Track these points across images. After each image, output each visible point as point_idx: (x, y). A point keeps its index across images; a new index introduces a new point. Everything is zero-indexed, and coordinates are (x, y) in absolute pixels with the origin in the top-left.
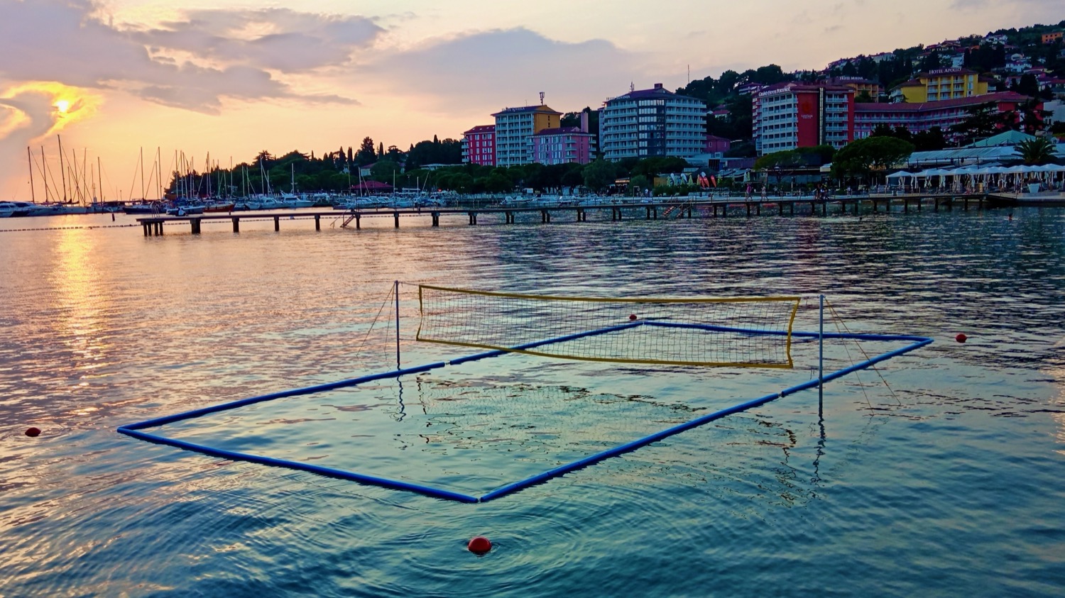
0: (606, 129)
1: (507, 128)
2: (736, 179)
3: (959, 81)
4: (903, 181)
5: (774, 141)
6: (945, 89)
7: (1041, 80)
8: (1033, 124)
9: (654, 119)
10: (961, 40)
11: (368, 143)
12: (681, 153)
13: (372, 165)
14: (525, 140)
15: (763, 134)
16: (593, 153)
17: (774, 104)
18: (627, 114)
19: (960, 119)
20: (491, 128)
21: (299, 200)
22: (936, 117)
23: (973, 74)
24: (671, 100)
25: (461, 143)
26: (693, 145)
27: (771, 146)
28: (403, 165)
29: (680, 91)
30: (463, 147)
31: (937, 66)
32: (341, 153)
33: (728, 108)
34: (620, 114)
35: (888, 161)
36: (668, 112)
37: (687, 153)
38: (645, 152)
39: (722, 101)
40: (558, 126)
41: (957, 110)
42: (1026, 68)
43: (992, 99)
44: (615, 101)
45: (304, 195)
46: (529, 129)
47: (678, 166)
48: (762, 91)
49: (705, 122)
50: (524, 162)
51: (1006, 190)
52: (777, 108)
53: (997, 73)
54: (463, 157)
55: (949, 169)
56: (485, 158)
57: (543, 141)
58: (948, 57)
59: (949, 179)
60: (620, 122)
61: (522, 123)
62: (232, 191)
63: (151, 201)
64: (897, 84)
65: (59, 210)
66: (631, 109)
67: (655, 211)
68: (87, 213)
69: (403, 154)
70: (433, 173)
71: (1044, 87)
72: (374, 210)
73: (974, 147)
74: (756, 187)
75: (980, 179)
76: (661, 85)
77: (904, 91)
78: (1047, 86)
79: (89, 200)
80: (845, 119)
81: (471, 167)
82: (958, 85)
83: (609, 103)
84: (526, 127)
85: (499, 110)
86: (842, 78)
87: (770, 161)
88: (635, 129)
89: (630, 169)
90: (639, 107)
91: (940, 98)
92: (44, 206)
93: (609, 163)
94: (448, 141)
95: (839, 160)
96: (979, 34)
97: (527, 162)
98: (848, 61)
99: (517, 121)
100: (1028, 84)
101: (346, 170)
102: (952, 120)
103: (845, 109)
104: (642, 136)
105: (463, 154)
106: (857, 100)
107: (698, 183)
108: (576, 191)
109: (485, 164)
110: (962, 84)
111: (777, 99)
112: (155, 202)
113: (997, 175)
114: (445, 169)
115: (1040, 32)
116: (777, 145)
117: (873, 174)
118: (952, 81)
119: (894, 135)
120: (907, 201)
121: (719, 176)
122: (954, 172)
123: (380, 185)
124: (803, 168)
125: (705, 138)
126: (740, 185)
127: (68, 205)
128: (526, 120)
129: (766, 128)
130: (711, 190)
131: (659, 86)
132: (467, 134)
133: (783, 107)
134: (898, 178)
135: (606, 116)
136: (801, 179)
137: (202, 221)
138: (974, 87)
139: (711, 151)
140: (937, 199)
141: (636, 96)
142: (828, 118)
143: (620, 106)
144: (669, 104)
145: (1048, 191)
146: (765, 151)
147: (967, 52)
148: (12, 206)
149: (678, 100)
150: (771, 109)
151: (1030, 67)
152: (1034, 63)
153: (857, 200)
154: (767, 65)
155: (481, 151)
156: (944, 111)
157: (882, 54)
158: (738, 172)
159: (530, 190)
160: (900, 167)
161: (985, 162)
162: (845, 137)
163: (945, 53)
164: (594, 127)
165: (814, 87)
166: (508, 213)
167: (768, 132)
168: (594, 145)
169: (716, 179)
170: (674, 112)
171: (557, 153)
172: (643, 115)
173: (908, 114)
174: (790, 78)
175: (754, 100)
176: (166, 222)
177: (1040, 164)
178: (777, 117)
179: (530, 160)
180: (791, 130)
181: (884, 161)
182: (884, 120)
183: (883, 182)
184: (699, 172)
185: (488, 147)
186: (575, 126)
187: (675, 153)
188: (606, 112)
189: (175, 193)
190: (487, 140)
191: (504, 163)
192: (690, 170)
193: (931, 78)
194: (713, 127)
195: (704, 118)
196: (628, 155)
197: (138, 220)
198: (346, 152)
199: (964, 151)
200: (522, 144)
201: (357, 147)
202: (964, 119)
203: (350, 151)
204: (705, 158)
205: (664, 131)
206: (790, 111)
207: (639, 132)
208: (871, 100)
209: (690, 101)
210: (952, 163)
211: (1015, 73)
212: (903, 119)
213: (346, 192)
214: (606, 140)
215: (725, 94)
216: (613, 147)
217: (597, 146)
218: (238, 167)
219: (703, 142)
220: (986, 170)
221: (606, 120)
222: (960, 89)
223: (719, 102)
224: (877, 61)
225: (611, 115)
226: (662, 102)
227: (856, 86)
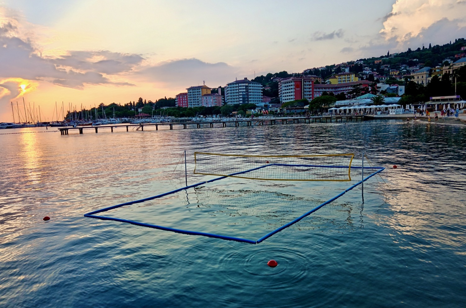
0: (227, 94)
1: (192, 94)
2: (275, 111)
3: (349, 76)
4: (334, 111)
5: (286, 98)
6: (344, 79)
7: (375, 76)
8: (374, 91)
9: (245, 90)
10: (348, 62)
11: (141, 100)
12: (254, 102)
13: (142, 108)
14: (198, 98)
15: (283, 95)
16: (223, 102)
17: (286, 85)
18: (235, 88)
19: (349, 90)
20: (186, 94)
21: (117, 121)
22: (342, 89)
23: (353, 74)
24: (250, 83)
25: (175, 99)
26: (258, 99)
27: (286, 99)
28: (154, 107)
29: (252, 80)
30: (176, 101)
31: (341, 72)
32: (131, 103)
33: (269, 86)
34: (232, 89)
35: (329, 104)
36: (249, 88)
37: (256, 102)
38: (242, 102)
39: (268, 84)
40: (210, 93)
41: (348, 86)
42: (370, 72)
43: (360, 83)
44: (231, 84)
45: (118, 119)
46: (200, 94)
47: (254, 107)
48: (282, 80)
49: (262, 91)
50: (198, 106)
51: (369, 114)
52: (287, 86)
53: (361, 74)
54: (176, 104)
55: (349, 107)
56: (184, 104)
57: (205, 98)
58: (344, 68)
59: (350, 110)
60: (233, 92)
61: (197, 92)
62: (91, 118)
63: (60, 122)
64: (328, 78)
65: (24, 126)
66: (236, 87)
68: (35, 127)
69: (153, 104)
70: (166, 110)
71: (376, 79)
72: (148, 124)
73: (356, 99)
74: (282, 114)
75: (360, 110)
76: (247, 78)
77: (330, 80)
78: (377, 79)
79: (36, 122)
80: (311, 90)
81: (179, 108)
82: (348, 78)
83: (228, 85)
84: (199, 93)
85: (189, 87)
86: (309, 75)
87: (286, 105)
88: (238, 94)
89: (237, 108)
90: (239, 86)
91: (342, 82)
92: (18, 124)
93: (230, 107)
94: (170, 99)
95: (311, 103)
96: (354, 60)
97: (199, 106)
98: (310, 70)
99: (195, 91)
100: (371, 78)
101: (133, 110)
102: (347, 90)
103: (311, 86)
104: (240, 96)
105: (176, 103)
106: (315, 83)
107: (262, 113)
108: (218, 116)
109: (184, 107)
110: (350, 78)
111: (287, 83)
112: (62, 122)
113: (365, 109)
114: (170, 109)
115: (374, 60)
116: (290, 99)
117: (323, 109)
118: (346, 76)
119: (329, 95)
120: (337, 118)
121: (269, 110)
122: (352, 108)
123: (146, 115)
124: (298, 107)
125: (262, 97)
126: (276, 113)
127: (28, 124)
128: (198, 91)
129: (283, 93)
130: (266, 115)
131: (246, 79)
132: (177, 96)
133: (290, 86)
134: (332, 110)
135: (227, 89)
136: (299, 111)
137: (83, 129)
138: (354, 79)
139: (265, 102)
140: (347, 117)
141: (238, 82)
142: (305, 89)
143: (232, 86)
144: (249, 85)
145: (383, 114)
146: (284, 101)
147: (350, 66)
148: (6, 125)
149: (253, 84)
150: (285, 86)
151: (371, 72)
152: (372, 70)
153: (321, 118)
154: (282, 71)
155: (182, 102)
156: (344, 87)
157: (322, 67)
158: (276, 109)
159: (202, 116)
160: (333, 106)
161: (361, 104)
162: (311, 96)
163: (343, 67)
164: (223, 93)
165: (299, 79)
166: (198, 124)
167: (284, 95)
168: (223, 100)
169: (268, 111)
170: (251, 88)
171: (210, 102)
172: (241, 89)
173: (332, 88)
174: (291, 76)
175: (279, 83)
176: (69, 130)
177: (380, 105)
178: (287, 89)
179: (200, 105)
180: (292, 94)
181: (327, 104)
182: (324, 90)
183: (327, 111)
184: (262, 109)
185: (185, 100)
186: (216, 93)
187: (252, 102)
188: (227, 88)
189: (69, 119)
190: (185, 98)
191: (191, 106)
192: (258, 108)
193: (339, 76)
194: (265, 93)
195: (262, 90)
196: (235, 103)
197: (58, 129)
198: (132, 103)
199: (353, 101)
200: (197, 99)
201: (137, 101)
202: (352, 90)
203: (134, 103)
204: (263, 104)
205: (248, 95)
206: (292, 87)
207: (239, 95)
208: (319, 83)
209: (257, 84)
210: (350, 104)
211: (366, 74)
212: (330, 90)
213: (134, 118)
214: (227, 98)
215: (268, 81)
216: (230, 100)
217: (224, 100)
218: (92, 109)
219: (262, 98)
220: (363, 107)
221: (228, 91)
222: (349, 79)
223: (266, 84)
224: (320, 70)
225: (229, 89)
226: (247, 84)
227: (314, 78)
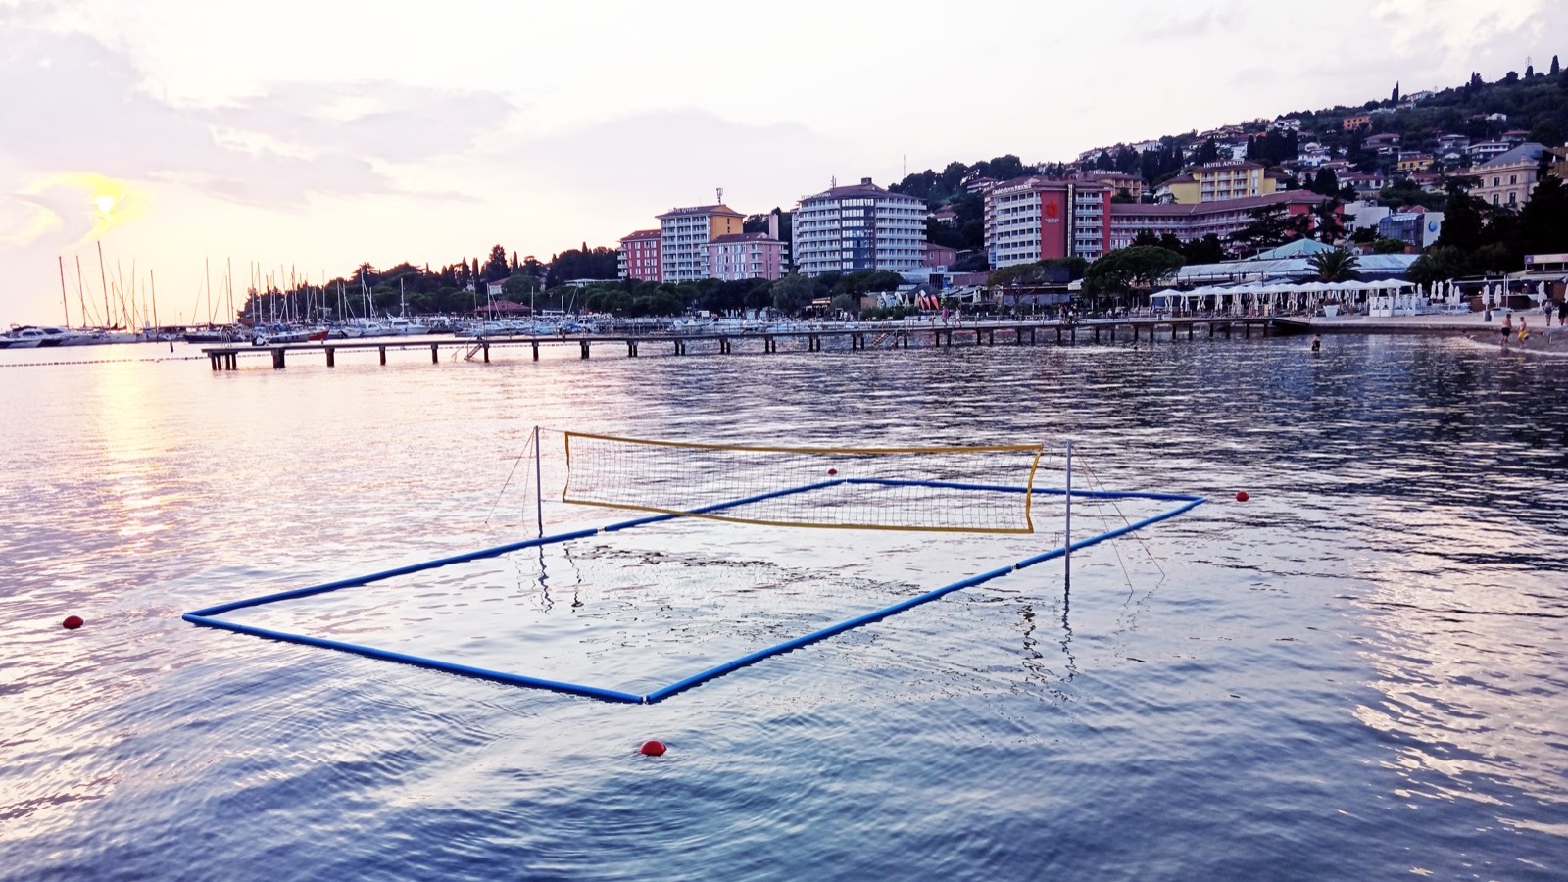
0: (800, 235)
1: (676, 233)
2: (964, 299)
3: (1241, 176)
4: (1171, 302)
5: (1011, 251)
6: (1223, 187)
7: (1341, 175)
8: (1330, 231)
9: (862, 223)
10: (1244, 124)
11: (498, 252)
12: (895, 266)
13: (503, 281)
14: (699, 249)
15: (998, 243)
16: (785, 266)
17: (1011, 205)
18: (828, 216)
19: (1241, 225)
20: (655, 234)
21: (410, 326)
22: (1213, 222)
23: (1258, 168)
24: (882, 199)
25: (618, 253)
26: (910, 256)
27: (1008, 257)
28: (543, 280)
29: (894, 188)
30: (619, 258)
31: (1213, 157)
32: (464, 265)
33: (953, 209)
34: (818, 217)
35: (1152, 277)
36: (879, 215)
37: (903, 266)
38: (850, 265)
39: (947, 201)
40: (740, 231)
41: (1238, 212)
42: (1323, 161)
43: (1280, 200)
44: (812, 200)
45: (418, 319)
46: (704, 235)
47: (891, 282)
48: (997, 188)
49: (925, 227)
50: (697, 277)
51: (1297, 314)
52: (1015, 209)
53: (1288, 166)
54: (620, 270)
55: (1227, 287)
56: (647, 271)
57: (721, 250)
58: (1228, 146)
59: (1228, 299)
60: (819, 227)
61: (694, 227)
62: (325, 314)
63: (220, 326)
64: (1164, 180)
65: (98, 337)
66: (832, 210)
67: (863, 339)
68: (137, 342)
69: (543, 267)
70: (582, 291)
71: (1345, 185)
72: (507, 338)
73: (1259, 259)
74: (987, 309)
75: (1265, 299)
76: (870, 180)
77: (1173, 189)
78: (1349, 184)
79: (140, 325)
80: (1100, 223)
81: (629, 283)
82: (1239, 182)
83: (804, 203)
84: (700, 232)
85: (665, 211)
86: (1096, 172)
87: (1005, 276)
88: (837, 237)
89: (830, 287)
90: (842, 208)
91: (1217, 198)
92: (81, 334)
93: (804, 280)
94: (601, 250)
95: (1093, 274)
96: (1266, 117)
97: (701, 277)
98: (1104, 151)
99: (687, 224)
100: (1325, 180)
101: (471, 287)
102: (1231, 226)
103: (1100, 211)
104: (845, 244)
105: (620, 266)
106: (1114, 200)
107: (916, 304)
108: (763, 313)
109: (648, 279)
110: (1245, 180)
111: (1015, 198)
112: (226, 328)
113: (1286, 295)
114: (597, 286)
115: (1340, 115)
116: (1015, 256)
117: (1134, 293)
118: (1233, 176)
119: (1161, 244)
120: (1176, 327)
121: (943, 296)
122: (1235, 291)
123: (513, 306)
124: (1046, 285)
125: (925, 247)
126: (969, 306)
127: (114, 332)
128: (699, 223)
129: (1001, 234)
130: (932, 313)
131: (867, 181)
132: (625, 241)
133: (1023, 208)
134: (1164, 298)
135: (800, 219)
136: (1045, 299)
137: (287, 351)
138: (1260, 184)
139: (933, 265)
140: (1212, 324)
141: (838, 194)
142: (1078, 223)
143: (818, 207)
144: (879, 204)
145: (1348, 315)
146: (1000, 264)
147: (1251, 139)
148: (39, 334)
149: (891, 199)
150: (1008, 210)
151: (1328, 159)
152: (1334, 154)
153: (1114, 325)
154: (1002, 154)
155: (642, 263)
156: (1222, 214)
157: (1146, 142)
158: (966, 290)
159: (705, 313)
160: (1167, 284)
161: (1271, 279)
162: (1100, 247)
163: (1223, 141)
164: (785, 233)
165: (1058, 183)
166: (677, 341)
167: (1004, 240)
168: (785, 256)
169: (939, 299)
170: (886, 214)
171: (737, 264)
172: (847, 218)
173: (1178, 218)
174: (1031, 172)
175: (986, 200)
176: (240, 353)
177: (1339, 281)
178: (1015, 221)
179: (704, 275)
180: (1032, 237)
181: (1148, 277)
182: (1147, 225)
183: (1146, 304)
184: (917, 291)
185: (651, 257)
186: (761, 231)
187: (887, 266)
188: (801, 214)
189: (251, 317)
190: (651, 249)
191: (672, 278)
192: (906, 287)
193: (1206, 173)
194: (935, 234)
195: (924, 222)
196: (828, 268)
197: (204, 351)
198: (470, 264)
199: (1245, 265)
200: (695, 254)
201: (484, 259)
202: (1247, 224)
203: (476, 262)
204: (925, 273)
205: (874, 238)
206: (1032, 213)
207: (843, 239)
208: (1132, 200)
209: (906, 200)
210: (1231, 279)
211: (1309, 168)
212: (1172, 224)
213: (471, 316)
214: (801, 250)
215: (949, 191)
216: (809, 258)
217: (789, 256)
218: (333, 283)
219: (922, 251)
220: (1273, 289)
221: (801, 224)
222: (1242, 187)
223: (942, 202)
224: (1140, 150)
225: (808, 218)
226: (870, 202)
227: (1114, 183)
